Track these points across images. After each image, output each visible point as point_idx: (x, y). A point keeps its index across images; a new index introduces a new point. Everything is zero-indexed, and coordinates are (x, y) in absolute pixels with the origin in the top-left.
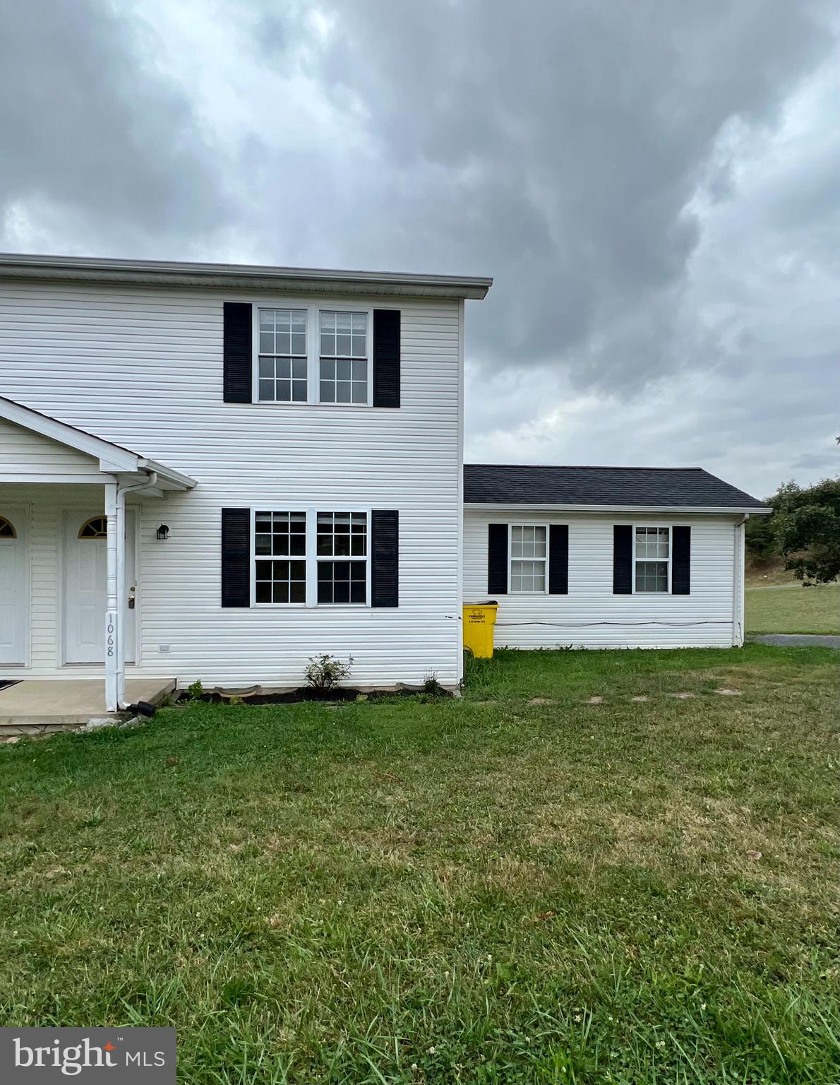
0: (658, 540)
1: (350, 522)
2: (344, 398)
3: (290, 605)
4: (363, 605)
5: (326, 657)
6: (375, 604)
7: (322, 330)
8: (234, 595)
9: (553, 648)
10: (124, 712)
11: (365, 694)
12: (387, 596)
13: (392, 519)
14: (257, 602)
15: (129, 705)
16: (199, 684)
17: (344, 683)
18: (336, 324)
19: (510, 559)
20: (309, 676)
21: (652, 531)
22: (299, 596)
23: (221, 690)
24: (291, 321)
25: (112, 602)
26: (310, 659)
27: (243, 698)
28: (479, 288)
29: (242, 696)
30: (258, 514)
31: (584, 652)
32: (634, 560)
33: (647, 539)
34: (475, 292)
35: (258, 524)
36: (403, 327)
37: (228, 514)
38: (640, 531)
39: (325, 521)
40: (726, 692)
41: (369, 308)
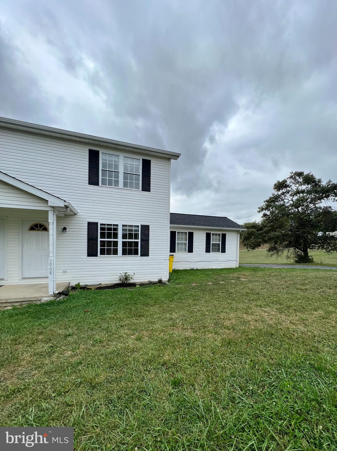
0: (218, 237)
1: (134, 228)
2: (131, 187)
3: (112, 256)
4: (138, 256)
5: (126, 273)
6: (141, 255)
7: (124, 163)
8: (92, 252)
9: (188, 269)
10: (56, 295)
11: (139, 285)
12: (145, 253)
13: (147, 228)
14: (100, 255)
15: (58, 292)
16: (79, 283)
17: (132, 281)
18: (129, 162)
19: (176, 242)
20: (120, 280)
21: (216, 235)
22: (115, 252)
23: (87, 285)
24: (114, 159)
25: (51, 255)
26: (120, 274)
27: (96, 288)
28: (176, 156)
29: (95, 287)
30: (101, 224)
31: (197, 270)
32: (211, 243)
33: (215, 237)
34: (175, 157)
35: (101, 228)
36: (151, 166)
37: (89, 224)
38: (213, 234)
39: (125, 228)
40: (243, 279)
41: (141, 158)
